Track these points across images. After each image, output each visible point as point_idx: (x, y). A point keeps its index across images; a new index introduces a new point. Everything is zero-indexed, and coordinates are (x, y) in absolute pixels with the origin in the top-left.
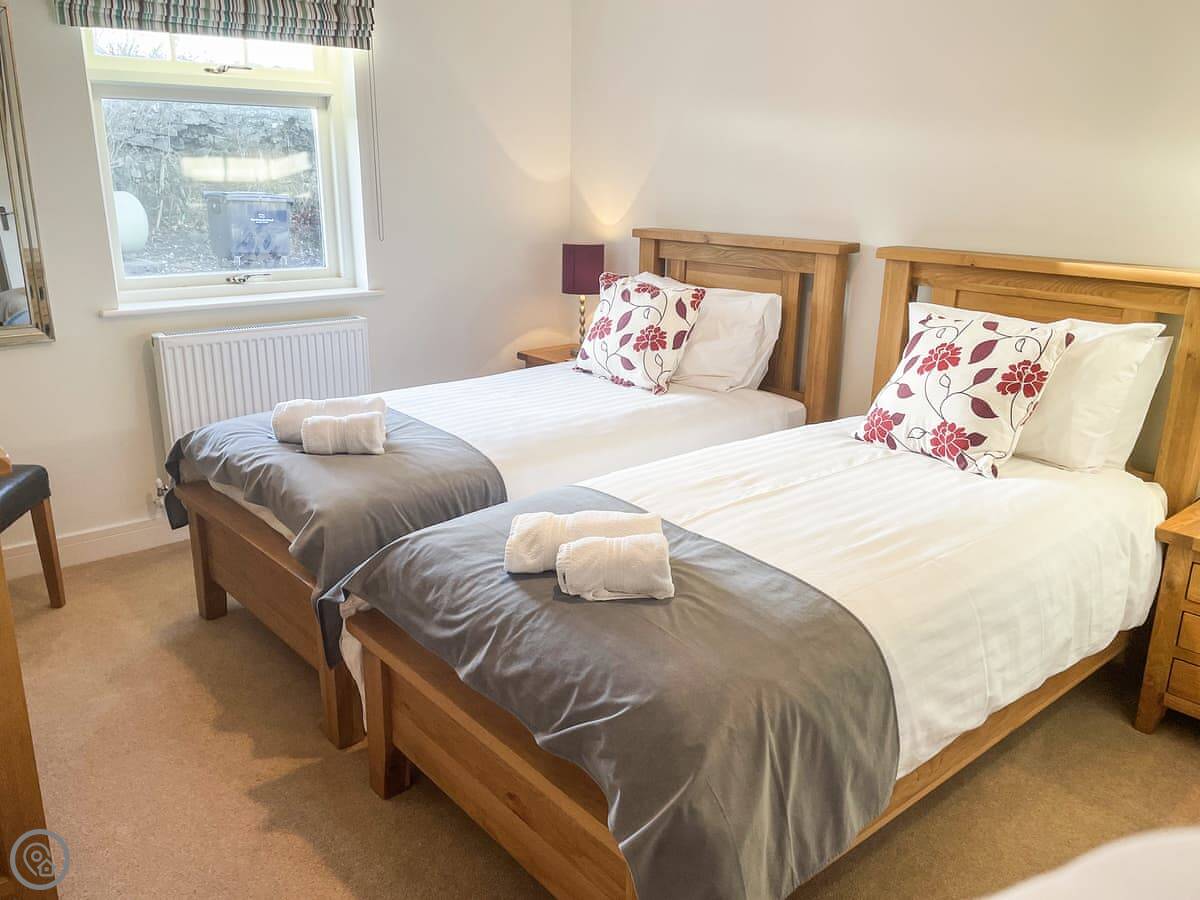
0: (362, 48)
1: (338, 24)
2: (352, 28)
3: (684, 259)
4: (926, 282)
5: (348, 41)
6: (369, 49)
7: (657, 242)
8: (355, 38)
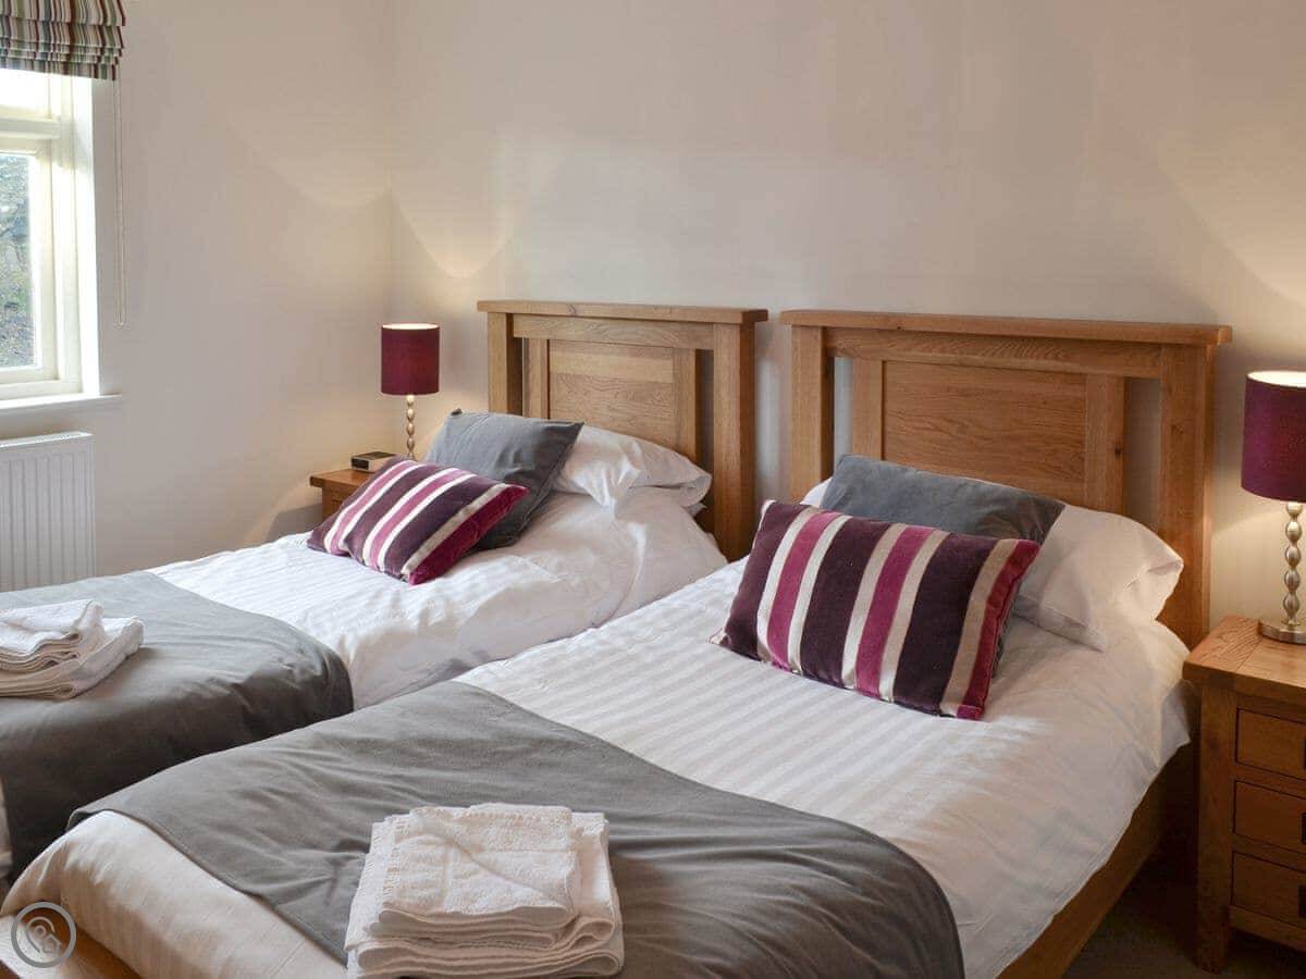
0: (105, 77)
1: (71, 48)
2: (91, 53)
3: (546, 337)
4: (845, 352)
5: (85, 69)
6: (114, 79)
7: (510, 317)
8: (96, 66)
